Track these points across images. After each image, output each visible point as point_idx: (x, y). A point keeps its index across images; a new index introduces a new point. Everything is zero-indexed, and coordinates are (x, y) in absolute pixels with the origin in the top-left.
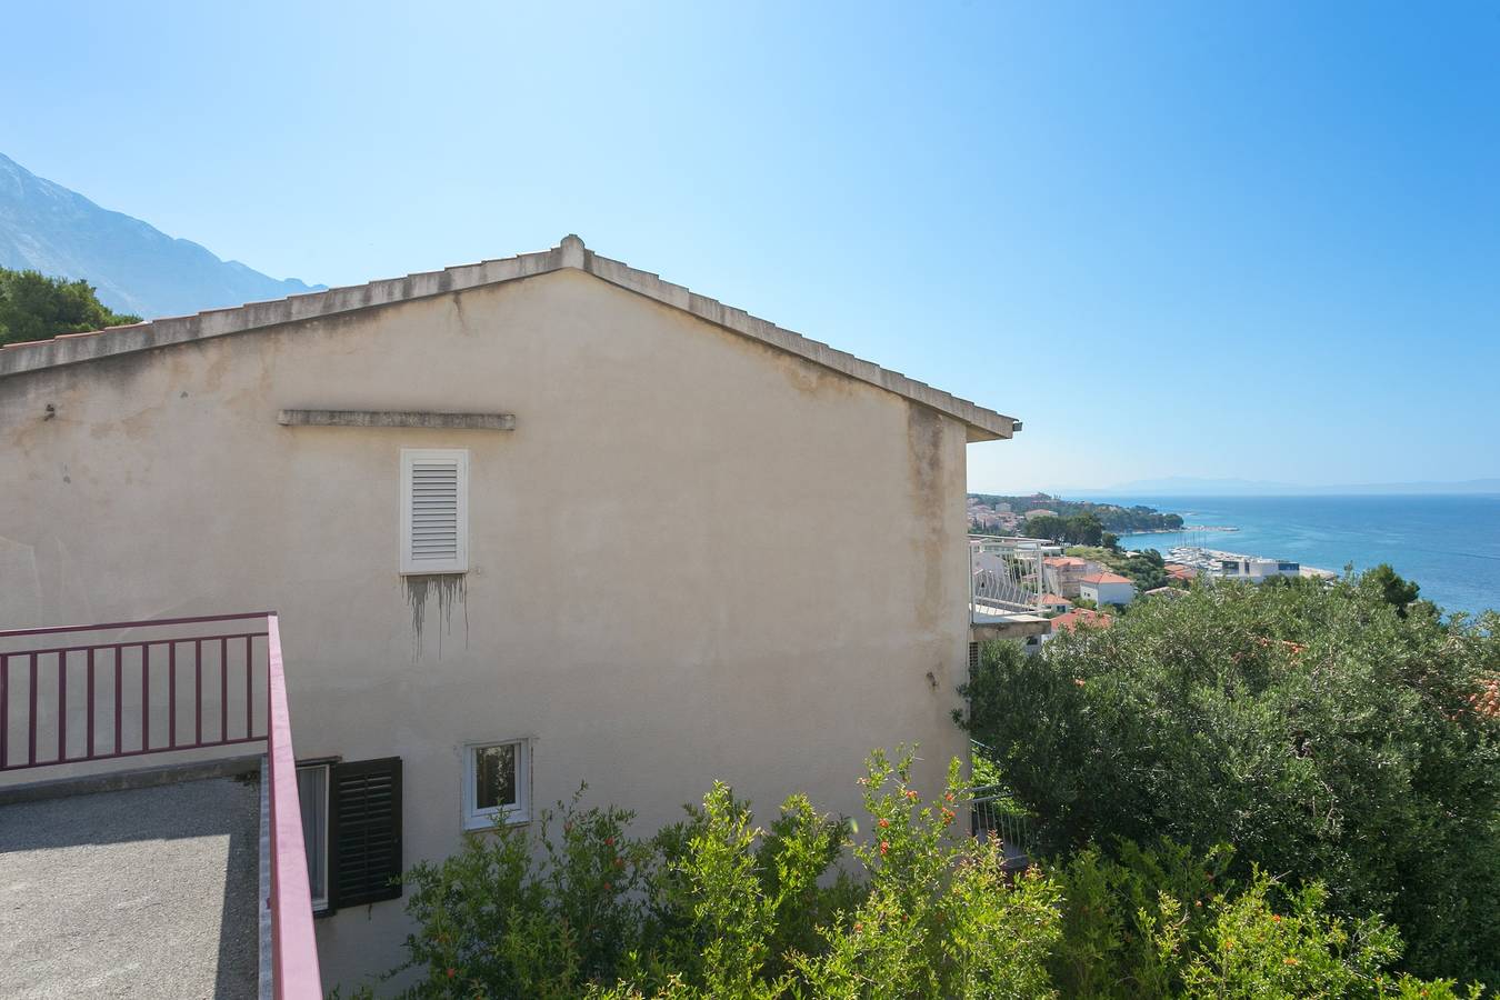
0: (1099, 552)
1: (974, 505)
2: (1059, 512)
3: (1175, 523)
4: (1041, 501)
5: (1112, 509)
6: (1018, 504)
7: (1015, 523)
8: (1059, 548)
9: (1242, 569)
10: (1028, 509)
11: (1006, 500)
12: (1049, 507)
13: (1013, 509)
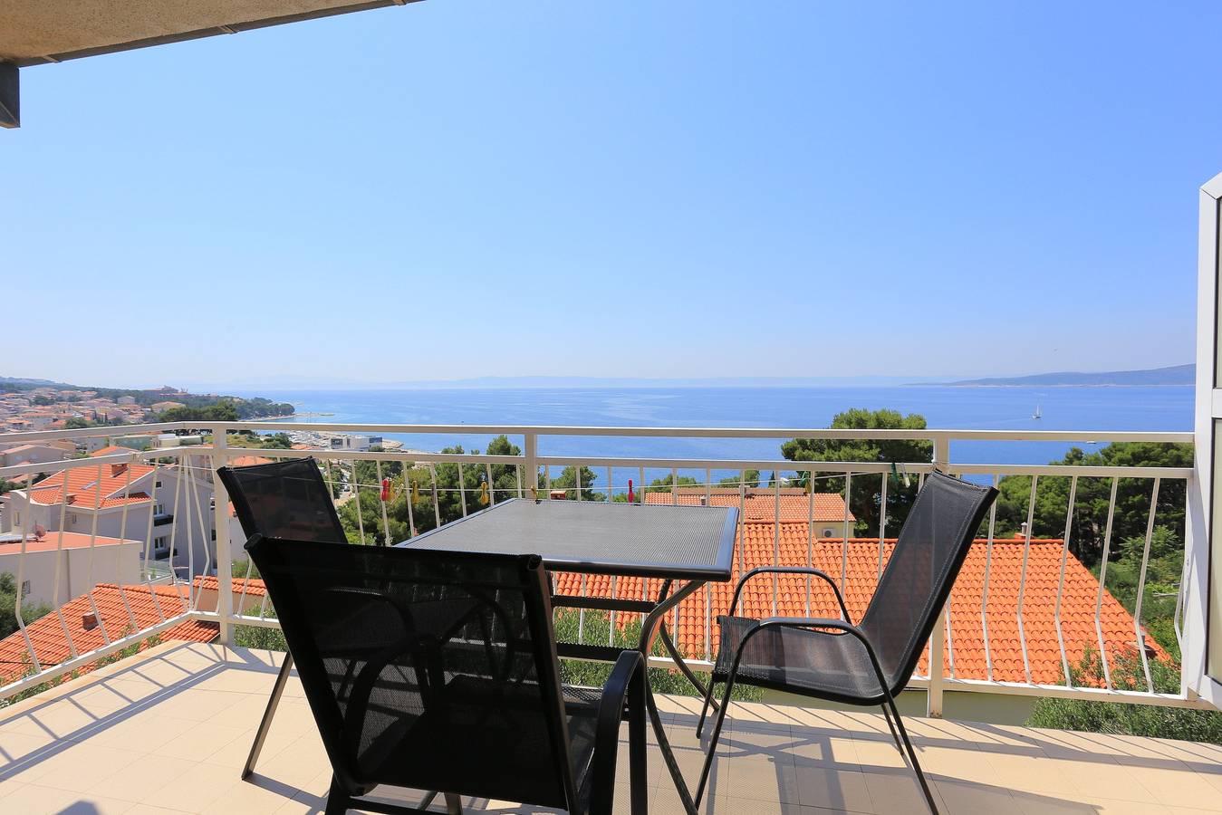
0: (236, 438)
1: (92, 398)
2: (187, 403)
3: (288, 410)
4: (168, 394)
5: (236, 400)
6: (143, 398)
7: (141, 415)
8: (199, 436)
9: (345, 443)
10: (154, 402)
11: (128, 393)
12: (176, 399)
13: (137, 401)
